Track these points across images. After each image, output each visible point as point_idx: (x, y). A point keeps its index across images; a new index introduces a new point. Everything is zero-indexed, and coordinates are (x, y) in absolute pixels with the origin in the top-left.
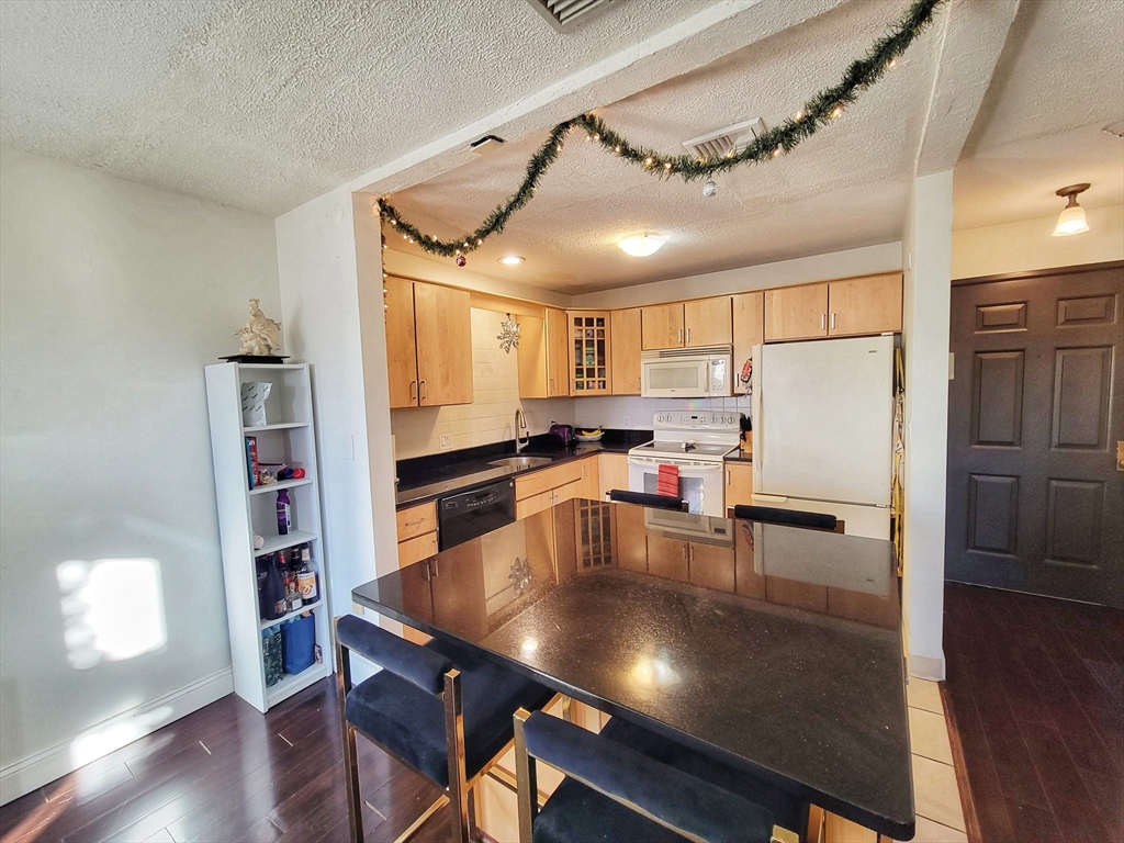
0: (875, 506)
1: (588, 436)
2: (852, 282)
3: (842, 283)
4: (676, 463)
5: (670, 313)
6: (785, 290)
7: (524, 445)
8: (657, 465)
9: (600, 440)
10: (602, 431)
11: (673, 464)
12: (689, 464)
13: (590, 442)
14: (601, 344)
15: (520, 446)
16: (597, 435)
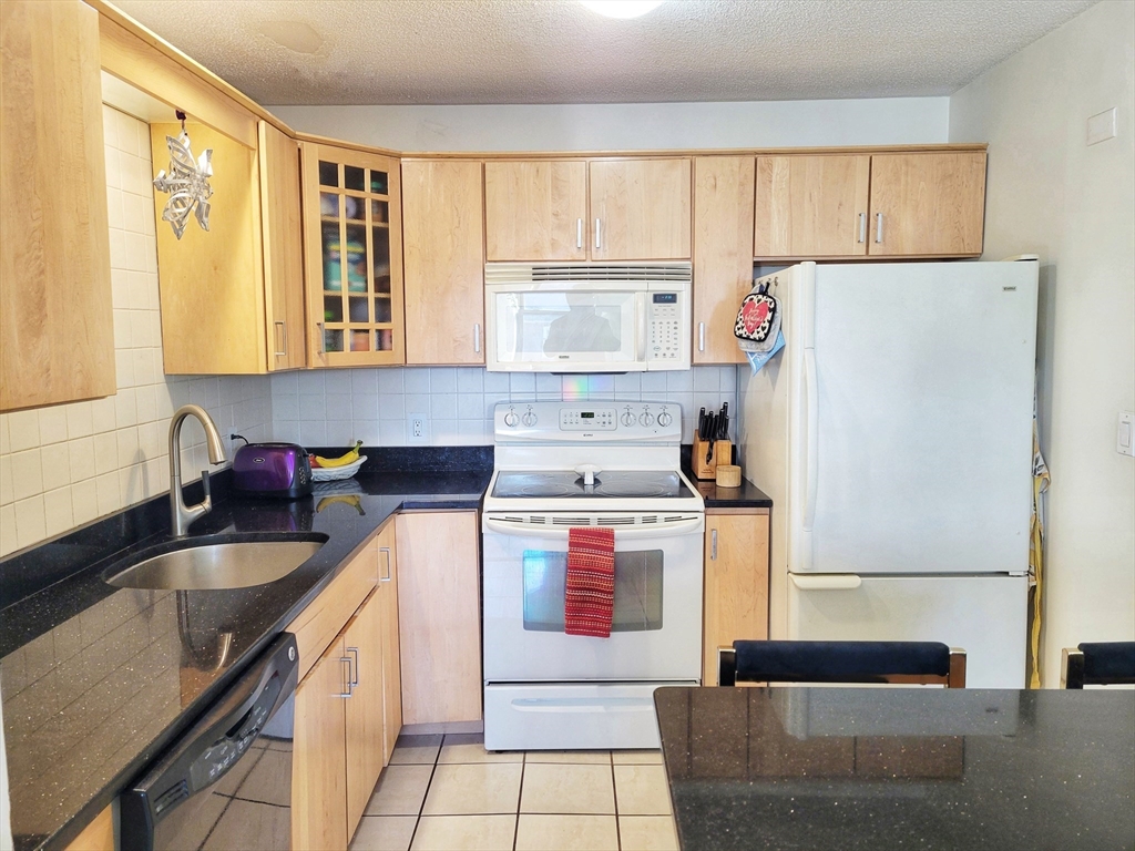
0: (1006, 574)
1: (329, 469)
2: (910, 157)
3: (893, 157)
4: (600, 521)
5: (555, 179)
6: (794, 159)
7: (198, 510)
8: (564, 531)
9: (356, 477)
10: (362, 451)
11: (594, 525)
12: (631, 521)
13: (334, 483)
14: (381, 236)
15: (183, 515)
16: (350, 465)
